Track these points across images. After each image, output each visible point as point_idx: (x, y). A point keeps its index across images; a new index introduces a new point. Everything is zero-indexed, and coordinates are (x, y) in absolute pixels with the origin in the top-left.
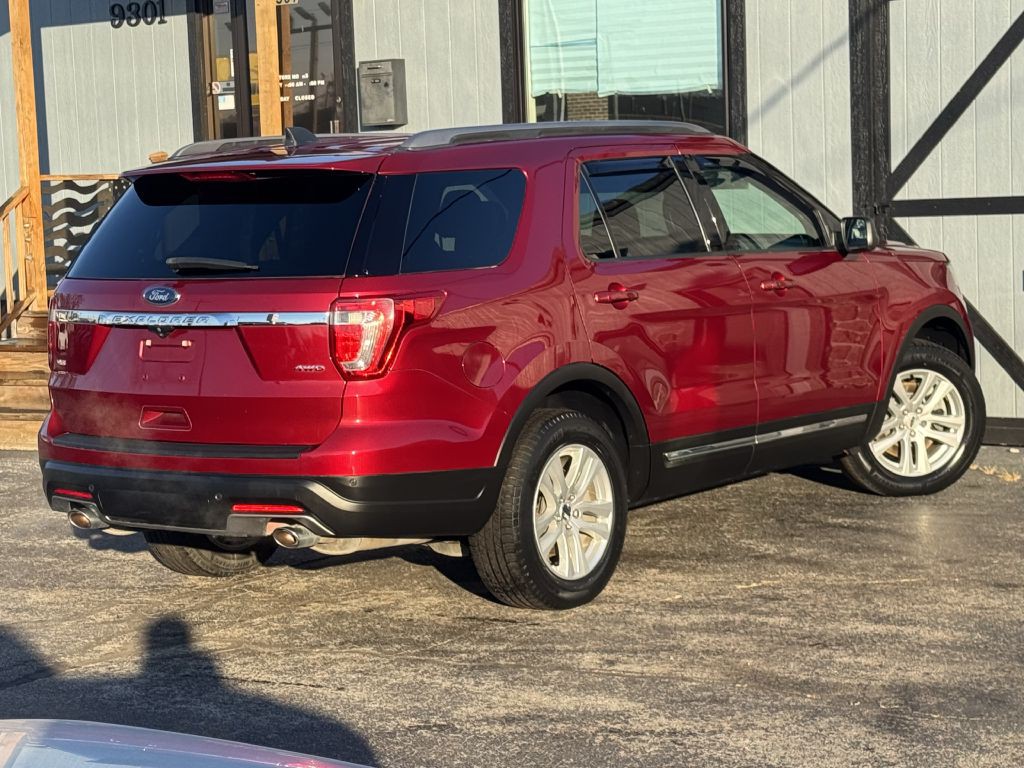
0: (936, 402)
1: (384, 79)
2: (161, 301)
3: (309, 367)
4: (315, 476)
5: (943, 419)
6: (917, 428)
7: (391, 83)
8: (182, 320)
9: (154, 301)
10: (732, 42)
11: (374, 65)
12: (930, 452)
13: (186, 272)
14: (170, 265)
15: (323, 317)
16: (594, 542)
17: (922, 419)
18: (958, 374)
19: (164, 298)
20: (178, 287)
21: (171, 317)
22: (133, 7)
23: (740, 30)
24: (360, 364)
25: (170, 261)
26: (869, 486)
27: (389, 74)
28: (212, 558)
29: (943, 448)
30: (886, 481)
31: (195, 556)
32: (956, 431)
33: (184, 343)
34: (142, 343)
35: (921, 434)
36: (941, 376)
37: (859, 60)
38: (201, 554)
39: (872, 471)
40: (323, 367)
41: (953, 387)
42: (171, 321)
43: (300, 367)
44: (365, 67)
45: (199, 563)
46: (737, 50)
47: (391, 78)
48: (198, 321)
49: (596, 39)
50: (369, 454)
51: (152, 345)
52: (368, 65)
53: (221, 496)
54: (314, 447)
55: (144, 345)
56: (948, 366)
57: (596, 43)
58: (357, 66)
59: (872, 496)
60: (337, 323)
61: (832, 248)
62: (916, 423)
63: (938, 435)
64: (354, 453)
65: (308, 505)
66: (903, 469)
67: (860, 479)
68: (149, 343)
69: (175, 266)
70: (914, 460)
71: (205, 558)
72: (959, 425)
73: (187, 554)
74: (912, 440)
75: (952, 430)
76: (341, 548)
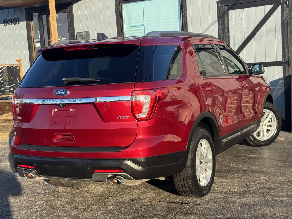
0: (269, 119)
1: (84, 37)
2: (62, 94)
3: (123, 117)
4: (128, 158)
5: (270, 124)
6: (264, 126)
7: (86, 38)
8: (71, 101)
9: (58, 94)
10: (184, 23)
11: (81, 33)
12: (267, 133)
13: (70, 83)
14: (64, 81)
15: (128, 98)
16: (208, 172)
17: (265, 124)
18: (275, 110)
19: (63, 93)
20: (68, 88)
21: (66, 100)
22: (10, 20)
23: (186, 20)
24: (143, 115)
25: (64, 79)
26: (252, 144)
27: (85, 35)
28: (68, 182)
29: (270, 132)
30: (257, 142)
31: (63, 181)
32: (274, 127)
33: (71, 110)
34: (53, 110)
35: (265, 128)
36: (271, 111)
37: (221, 27)
38: (65, 181)
39: (253, 140)
40: (129, 117)
41: (274, 114)
42: (66, 101)
43: (120, 117)
44: (78, 34)
45: (64, 184)
46: (185, 25)
47: (86, 36)
48: (77, 101)
49: (144, 24)
50: (146, 149)
51: (58, 111)
52: (79, 33)
53: (90, 167)
54: (127, 147)
55: (54, 111)
56: (272, 108)
57: (144, 25)
58: (76, 33)
59: (253, 147)
60: (134, 100)
61: (248, 74)
62: (264, 125)
63: (269, 128)
64: (141, 149)
65: (125, 169)
66: (260, 138)
67: (250, 142)
68: (56, 110)
69: (66, 81)
70: (263, 136)
71: (66, 182)
72: (275, 125)
73: (60, 181)
74: (263, 130)
75: (273, 127)
76: (133, 183)
